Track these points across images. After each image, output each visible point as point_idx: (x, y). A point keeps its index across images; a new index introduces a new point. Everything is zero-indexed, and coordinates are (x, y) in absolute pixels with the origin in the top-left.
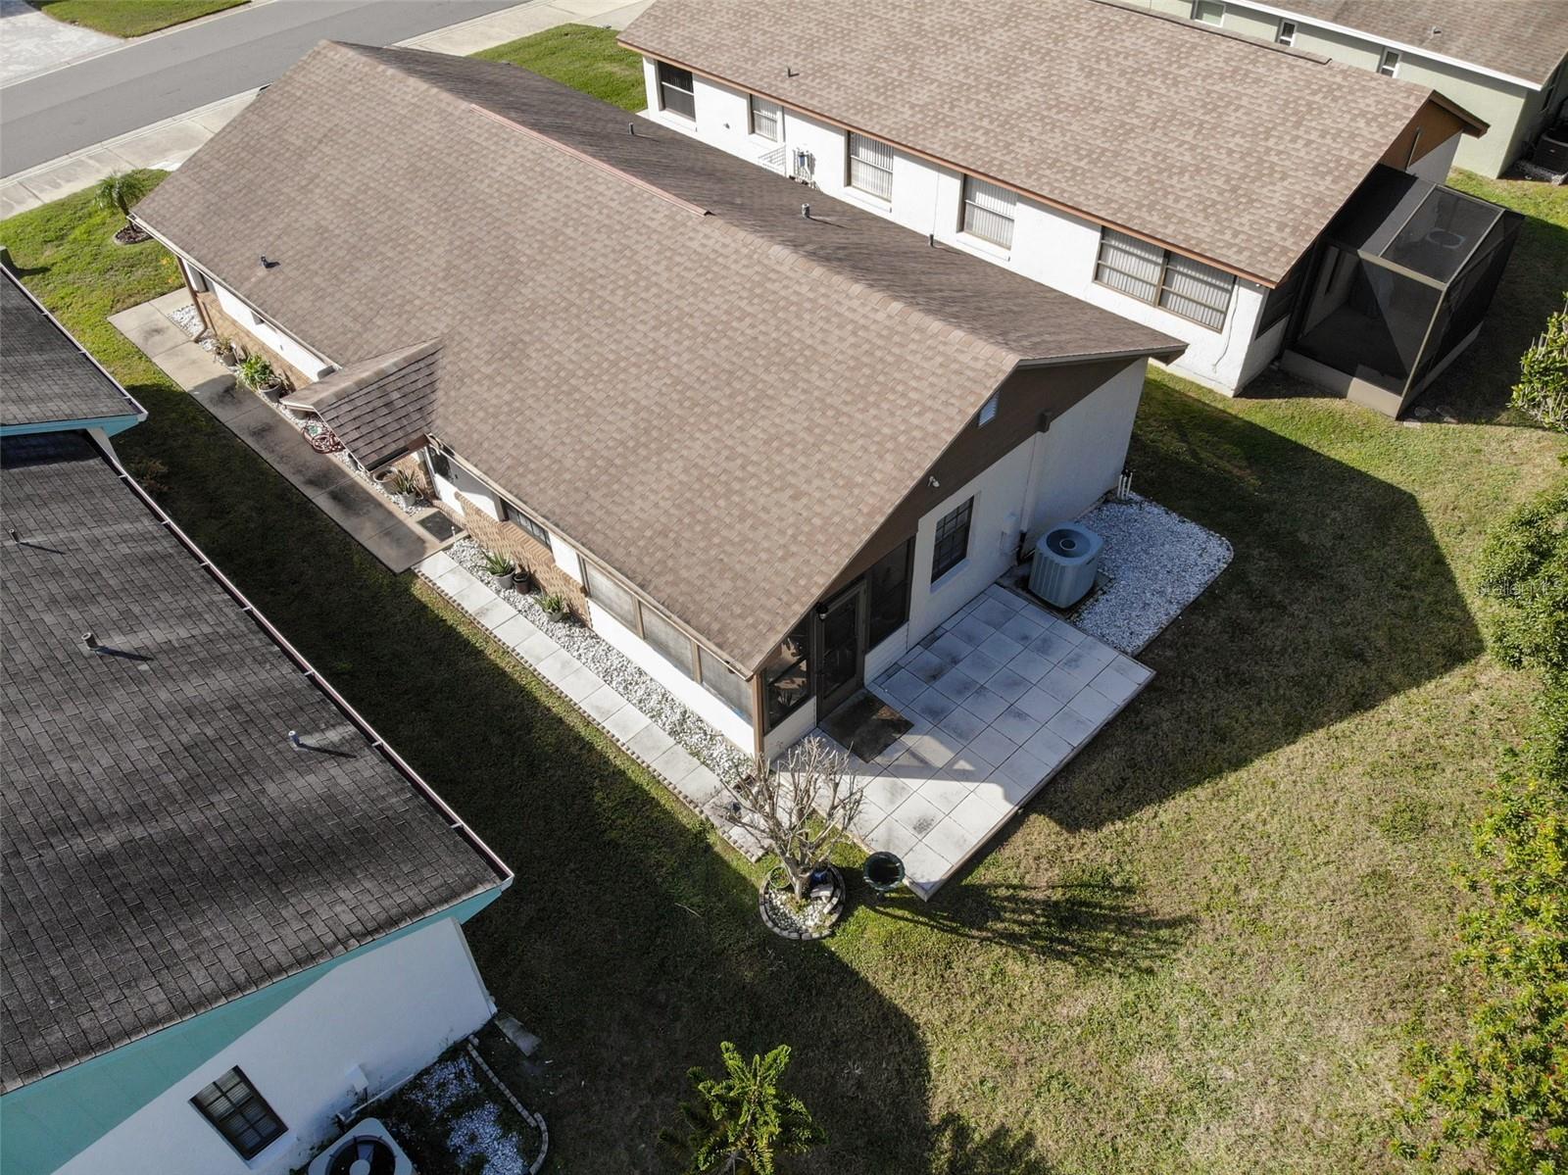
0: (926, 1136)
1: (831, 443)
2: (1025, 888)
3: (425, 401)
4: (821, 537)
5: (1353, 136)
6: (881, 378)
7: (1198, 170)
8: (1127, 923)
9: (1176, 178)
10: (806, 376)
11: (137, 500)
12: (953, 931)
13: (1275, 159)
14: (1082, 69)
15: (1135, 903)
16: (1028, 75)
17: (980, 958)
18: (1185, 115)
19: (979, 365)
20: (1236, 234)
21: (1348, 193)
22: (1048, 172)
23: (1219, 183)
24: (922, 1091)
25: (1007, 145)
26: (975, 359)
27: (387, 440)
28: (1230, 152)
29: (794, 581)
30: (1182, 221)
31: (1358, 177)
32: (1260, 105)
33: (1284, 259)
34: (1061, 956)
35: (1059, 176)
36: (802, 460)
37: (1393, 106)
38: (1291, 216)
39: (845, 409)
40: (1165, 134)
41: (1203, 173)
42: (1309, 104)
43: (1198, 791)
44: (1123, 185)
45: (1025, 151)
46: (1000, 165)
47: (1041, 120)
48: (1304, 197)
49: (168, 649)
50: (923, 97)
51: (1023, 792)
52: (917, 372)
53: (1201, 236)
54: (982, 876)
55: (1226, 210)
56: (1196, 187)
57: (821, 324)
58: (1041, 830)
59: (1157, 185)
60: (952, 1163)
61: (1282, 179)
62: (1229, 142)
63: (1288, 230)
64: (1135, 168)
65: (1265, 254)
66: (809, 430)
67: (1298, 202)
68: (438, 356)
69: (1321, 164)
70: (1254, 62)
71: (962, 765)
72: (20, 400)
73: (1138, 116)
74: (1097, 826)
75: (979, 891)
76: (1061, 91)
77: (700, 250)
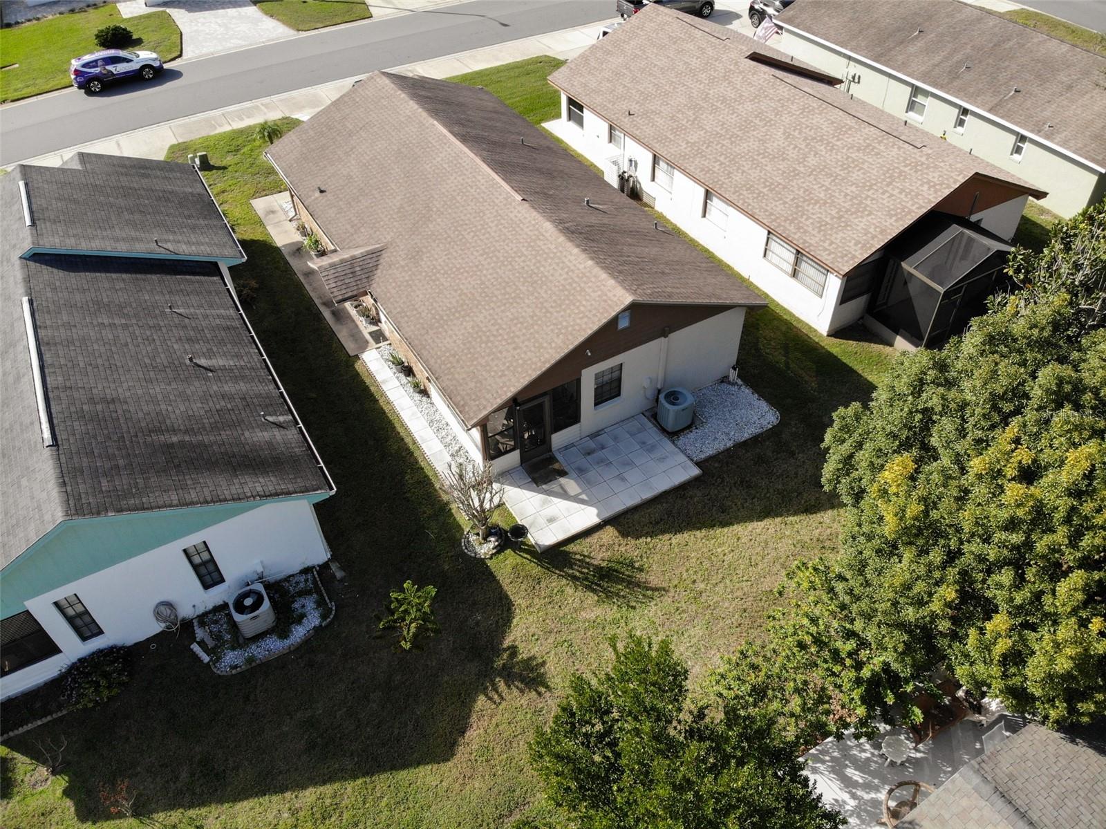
0: (497, 652)
1: (539, 325)
2: (589, 557)
3: (371, 274)
4: (520, 370)
5: (917, 195)
6: (571, 298)
7: (825, 203)
8: (631, 583)
9: (811, 206)
10: (539, 291)
11: (230, 300)
12: (548, 569)
13: (869, 202)
14: (784, 134)
15: (641, 577)
16: (755, 133)
17: (555, 583)
18: (830, 170)
19: (615, 299)
20: (831, 243)
21: (901, 229)
22: (745, 192)
23: (833, 213)
24: (504, 632)
25: (730, 173)
26: (615, 296)
27: (349, 290)
28: (847, 195)
29: (502, 388)
30: (806, 232)
31: (910, 220)
32: (873, 169)
33: (851, 262)
34: (594, 591)
35: (750, 196)
36: (524, 331)
37: (947, 179)
38: (864, 238)
39: (551, 310)
40: (815, 179)
41: (827, 205)
42: (901, 172)
43: (698, 533)
44: (782, 206)
45: (737, 178)
46: (722, 185)
47: (752, 161)
48: (876, 227)
49: (223, 369)
50: (693, 138)
51: (608, 514)
52: (588, 297)
53: (813, 242)
54: (571, 548)
55: (831, 229)
56: (820, 213)
57: (554, 266)
58: (610, 533)
59: (800, 209)
60: (504, 664)
61: (868, 215)
62: (847, 189)
63: (860, 246)
64: (792, 197)
65: (842, 258)
66: (532, 317)
67: (872, 230)
68: (383, 252)
69: (893, 210)
70: (880, 142)
71: (584, 497)
72: (188, 243)
73: (805, 166)
74: (637, 538)
75: (567, 554)
76: (768, 145)
77: (514, 218)
